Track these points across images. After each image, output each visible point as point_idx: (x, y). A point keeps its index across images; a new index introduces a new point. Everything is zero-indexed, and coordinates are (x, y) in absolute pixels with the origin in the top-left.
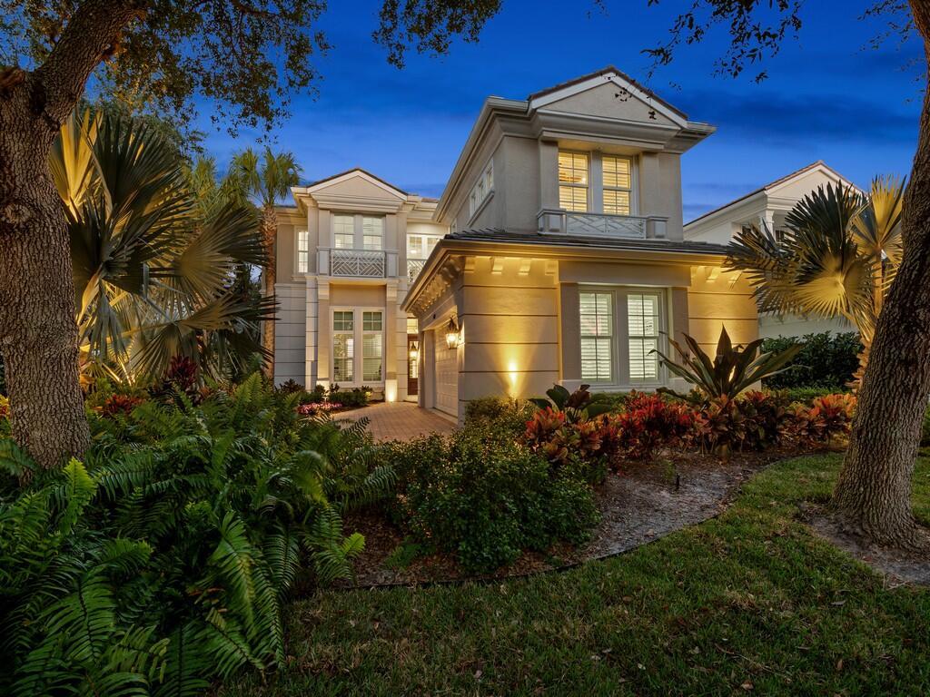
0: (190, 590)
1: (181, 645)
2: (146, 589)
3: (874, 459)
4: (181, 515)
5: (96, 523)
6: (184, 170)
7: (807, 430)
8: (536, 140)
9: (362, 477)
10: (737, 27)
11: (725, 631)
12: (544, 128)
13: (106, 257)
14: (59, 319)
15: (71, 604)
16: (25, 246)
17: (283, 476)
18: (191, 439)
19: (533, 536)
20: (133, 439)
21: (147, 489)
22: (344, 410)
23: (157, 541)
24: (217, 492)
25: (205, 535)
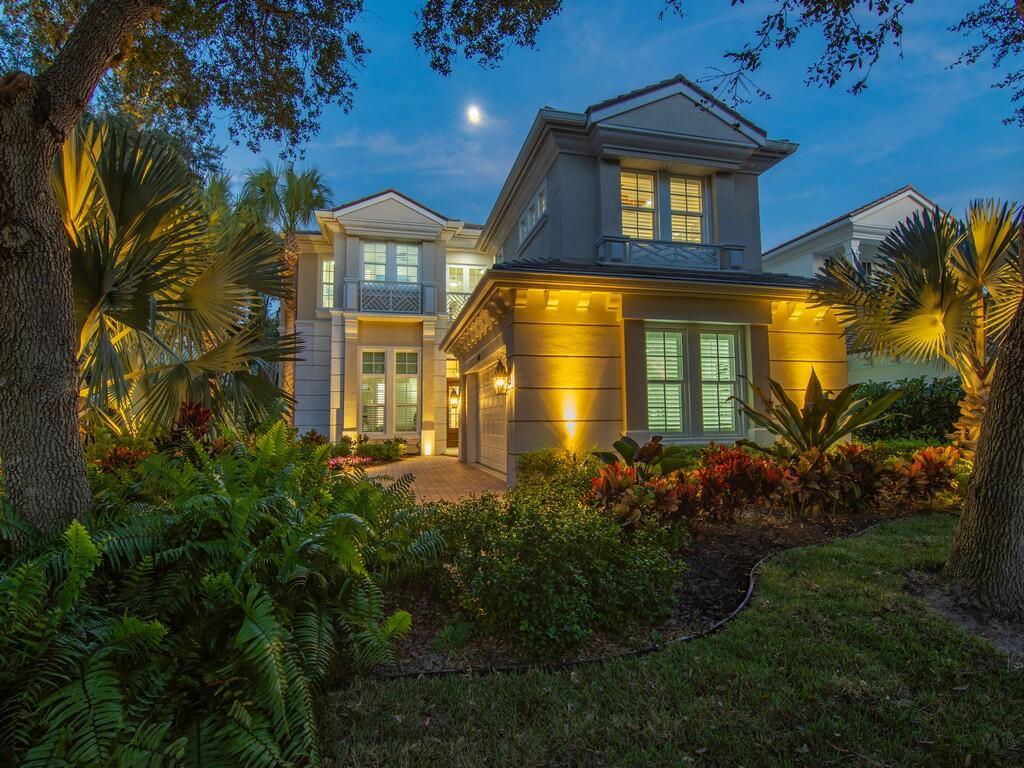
0: (208, 678)
1: (199, 745)
2: (157, 677)
3: (994, 521)
4: (196, 589)
5: (98, 597)
6: (195, 190)
7: (907, 488)
8: (595, 158)
9: (405, 543)
10: (833, 30)
11: (836, 725)
12: (604, 145)
13: (108, 288)
14: (58, 358)
15: (73, 694)
16: (22, 274)
17: (315, 543)
18: (207, 499)
19: (606, 613)
20: (139, 498)
21: (157, 557)
22: (375, 465)
23: (168, 620)
24: (239, 561)
25: (225, 613)
